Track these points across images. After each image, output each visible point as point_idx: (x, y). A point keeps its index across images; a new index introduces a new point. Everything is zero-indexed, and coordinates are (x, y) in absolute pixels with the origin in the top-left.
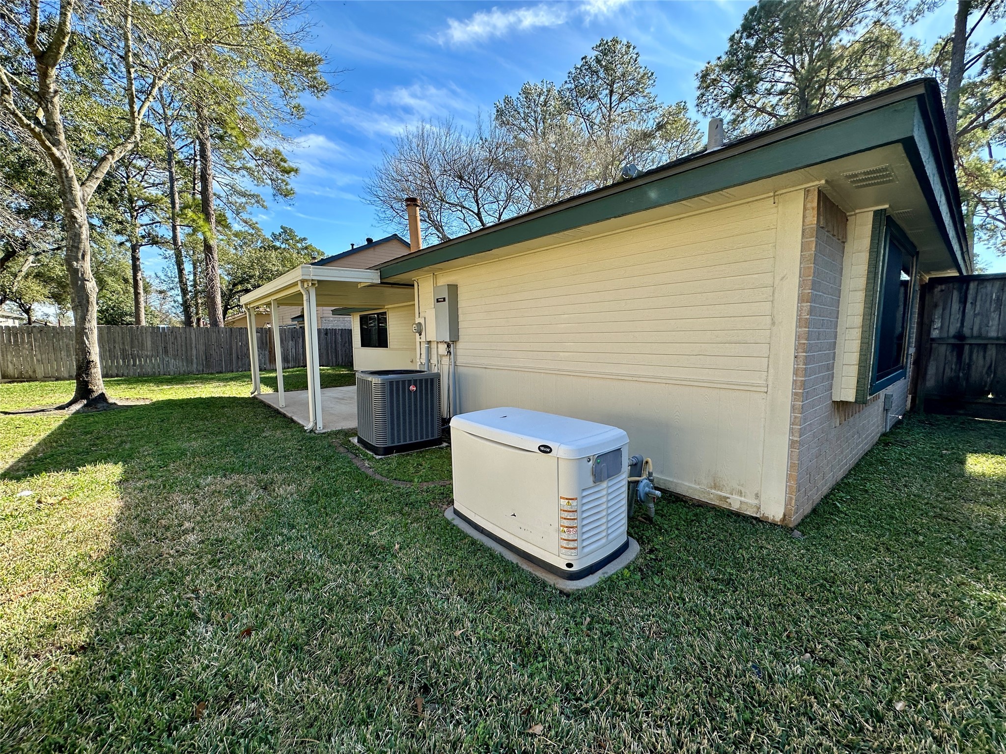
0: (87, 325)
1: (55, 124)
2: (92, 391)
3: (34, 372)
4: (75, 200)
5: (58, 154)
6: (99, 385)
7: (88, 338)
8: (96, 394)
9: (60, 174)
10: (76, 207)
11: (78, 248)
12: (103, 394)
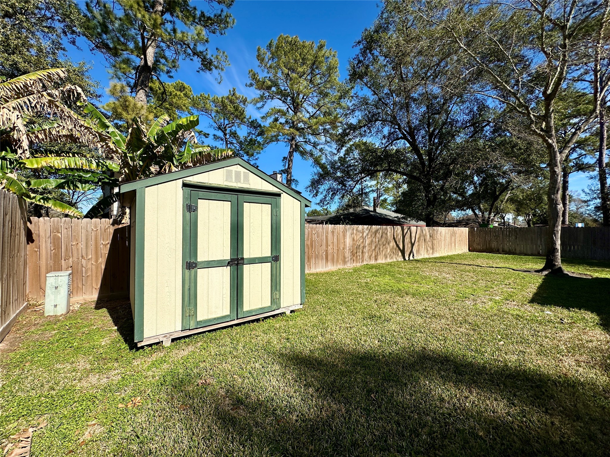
0: (556, 229)
1: (551, 127)
2: (555, 265)
3: (515, 250)
4: (556, 162)
5: (550, 141)
6: (559, 262)
7: (555, 236)
8: (557, 267)
9: (550, 151)
10: (556, 166)
11: (555, 188)
12: (560, 268)
